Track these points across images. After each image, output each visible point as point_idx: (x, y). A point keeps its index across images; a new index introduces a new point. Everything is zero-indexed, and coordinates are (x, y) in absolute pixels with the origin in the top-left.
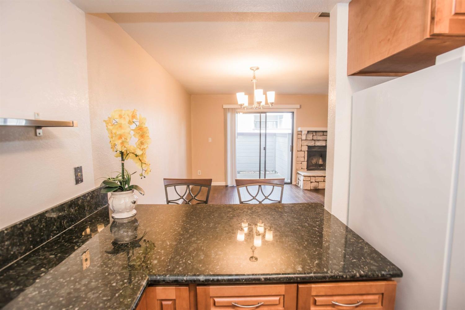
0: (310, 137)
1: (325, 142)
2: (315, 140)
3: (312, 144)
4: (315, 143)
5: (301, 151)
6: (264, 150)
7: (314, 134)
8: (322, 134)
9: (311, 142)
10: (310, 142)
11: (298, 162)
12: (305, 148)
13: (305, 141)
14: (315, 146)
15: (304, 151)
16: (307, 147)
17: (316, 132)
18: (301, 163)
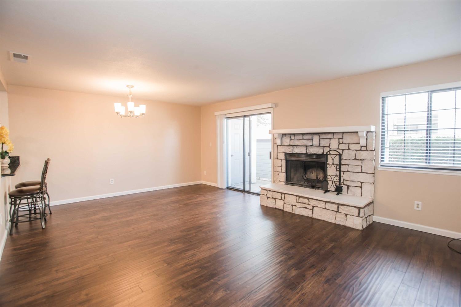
0: (287, 141)
1: (305, 149)
2: (293, 146)
3: (289, 150)
4: (293, 150)
5: (278, 159)
6: (249, 155)
7: (293, 138)
8: (301, 137)
9: (289, 148)
10: (287, 148)
11: (275, 173)
12: (282, 156)
13: (281, 146)
14: (293, 153)
15: (281, 159)
16: (284, 154)
17: (294, 134)
18: (279, 174)
